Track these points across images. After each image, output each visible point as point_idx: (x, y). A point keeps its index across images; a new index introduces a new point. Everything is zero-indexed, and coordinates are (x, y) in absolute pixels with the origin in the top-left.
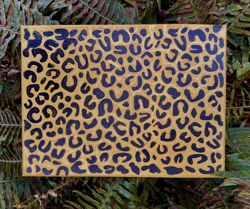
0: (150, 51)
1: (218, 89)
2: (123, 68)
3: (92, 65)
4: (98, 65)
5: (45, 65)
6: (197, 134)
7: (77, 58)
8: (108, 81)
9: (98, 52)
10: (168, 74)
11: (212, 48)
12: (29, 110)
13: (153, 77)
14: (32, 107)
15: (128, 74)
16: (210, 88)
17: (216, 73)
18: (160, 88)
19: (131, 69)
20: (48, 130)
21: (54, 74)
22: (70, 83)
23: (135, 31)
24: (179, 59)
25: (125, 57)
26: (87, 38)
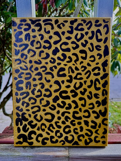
0: (29, 67)
1: (53, 22)
2: (40, 84)
3: (38, 103)
4: (38, 100)
5: (38, 132)
6: (82, 36)
7: (33, 113)
8: (48, 93)
9: (30, 99)
10: (44, 55)
11: (27, 27)
12: (66, 142)
13: (46, 65)
14: (64, 140)
15: (43, 81)
16: (53, 28)
17: (43, 24)
18: (52, 61)
19: (40, 79)
20: (78, 131)
21: (43, 127)
22: (49, 117)
23: (16, 77)
24: (34, 48)
25: (33, 83)
26: (21, 107)
